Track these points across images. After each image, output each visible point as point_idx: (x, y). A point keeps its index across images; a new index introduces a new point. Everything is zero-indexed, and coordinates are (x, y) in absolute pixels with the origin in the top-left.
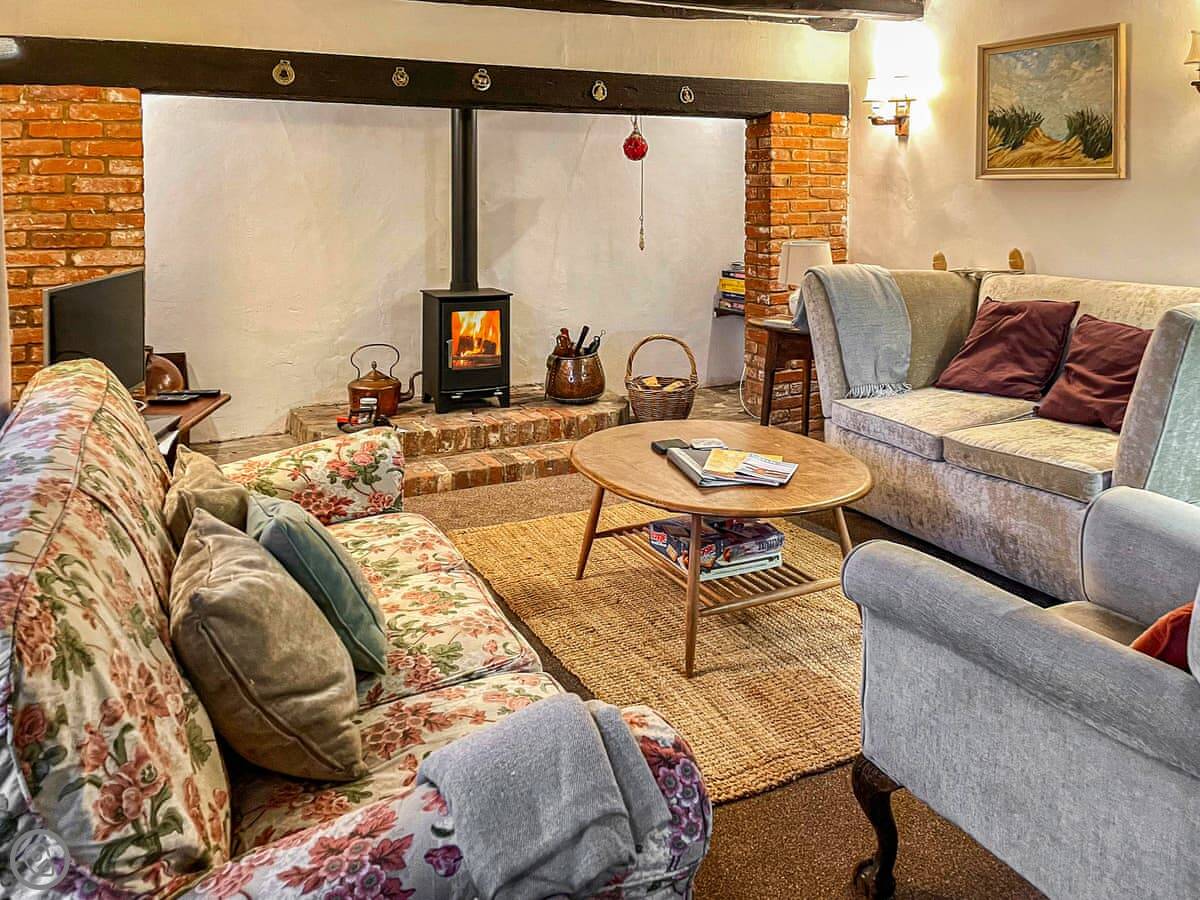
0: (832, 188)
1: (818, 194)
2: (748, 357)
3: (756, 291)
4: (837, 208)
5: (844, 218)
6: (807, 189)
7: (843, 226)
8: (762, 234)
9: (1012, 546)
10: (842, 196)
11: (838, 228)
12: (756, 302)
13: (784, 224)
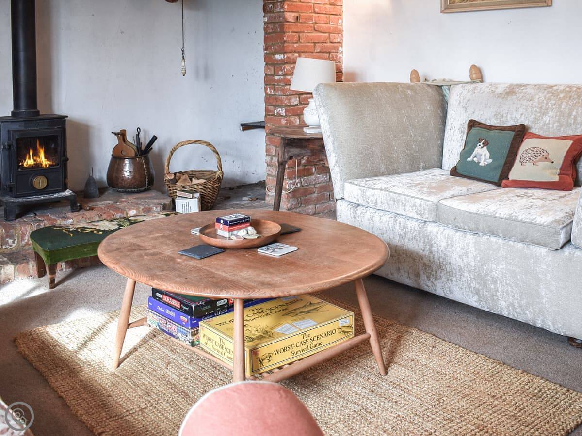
0: (332, 25)
1: (321, 29)
2: (268, 158)
3: (274, 106)
4: (335, 41)
5: (340, 49)
6: (312, 25)
7: (340, 55)
8: (277, 60)
9: (493, 287)
10: (339, 32)
11: (336, 56)
12: (274, 115)
13: (295, 52)
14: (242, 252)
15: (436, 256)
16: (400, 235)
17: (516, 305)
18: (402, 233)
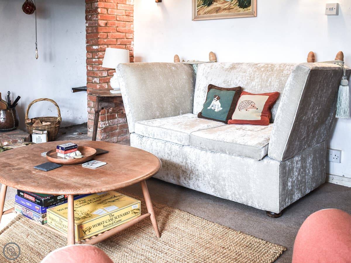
0: (127, 28)
1: (121, 31)
2: (89, 109)
3: (92, 77)
4: (129, 37)
5: (132, 42)
6: (115, 28)
7: (132, 46)
8: (94, 49)
9: (223, 183)
10: (132, 32)
11: (130, 47)
12: (92, 83)
13: (105, 44)
14: (73, 167)
15: (189, 166)
16: (168, 154)
17: (237, 193)
18: (169, 152)
